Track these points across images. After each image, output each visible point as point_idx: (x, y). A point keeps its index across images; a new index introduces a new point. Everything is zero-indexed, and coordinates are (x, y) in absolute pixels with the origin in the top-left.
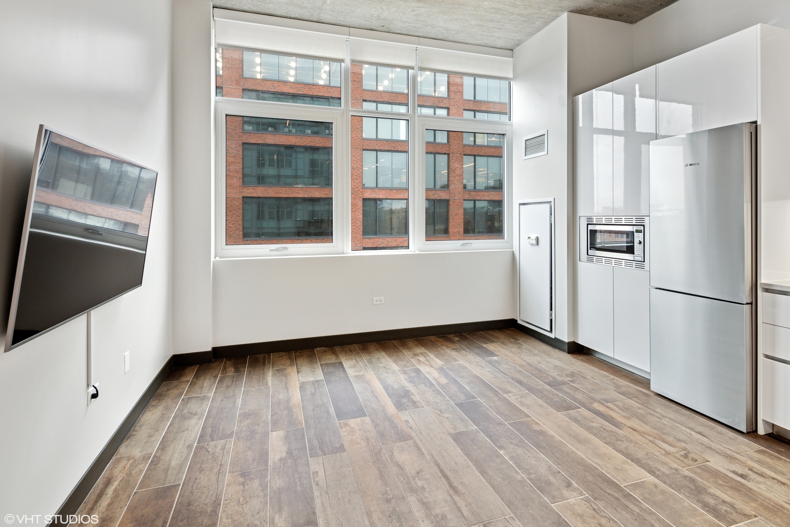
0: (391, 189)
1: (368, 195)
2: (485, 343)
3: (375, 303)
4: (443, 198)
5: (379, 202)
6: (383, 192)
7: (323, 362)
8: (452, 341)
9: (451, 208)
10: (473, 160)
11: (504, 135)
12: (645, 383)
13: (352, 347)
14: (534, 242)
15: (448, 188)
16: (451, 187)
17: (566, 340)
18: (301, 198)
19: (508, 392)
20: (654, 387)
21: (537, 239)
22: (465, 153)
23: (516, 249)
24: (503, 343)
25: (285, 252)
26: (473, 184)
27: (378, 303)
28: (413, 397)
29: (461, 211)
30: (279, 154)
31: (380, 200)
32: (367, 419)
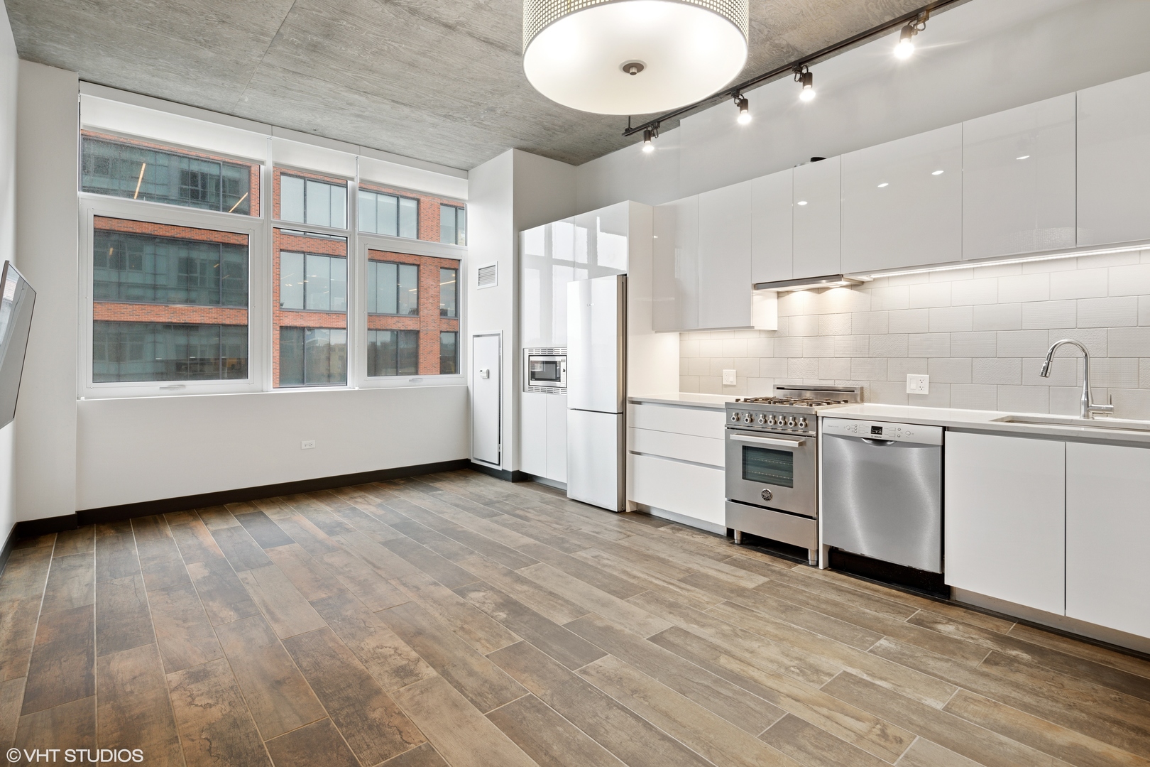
0: (328, 313)
1: (288, 321)
2: (433, 482)
3: (303, 447)
4: (410, 328)
5: (307, 333)
6: (316, 317)
7: (237, 514)
8: (396, 484)
9: (422, 342)
10: (454, 275)
11: (459, 260)
12: (562, 493)
13: (274, 499)
14: (485, 375)
15: (417, 314)
16: (421, 313)
17: (511, 470)
18: (162, 323)
19: (443, 513)
20: (569, 495)
21: (488, 372)
22: (443, 265)
23: (470, 385)
24: (452, 481)
25: (182, 391)
26: (454, 309)
27: (308, 447)
28: (346, 526)
29: (437, 347)
30: (119, 246)
31: (310, 329)
32: (296, 545)
